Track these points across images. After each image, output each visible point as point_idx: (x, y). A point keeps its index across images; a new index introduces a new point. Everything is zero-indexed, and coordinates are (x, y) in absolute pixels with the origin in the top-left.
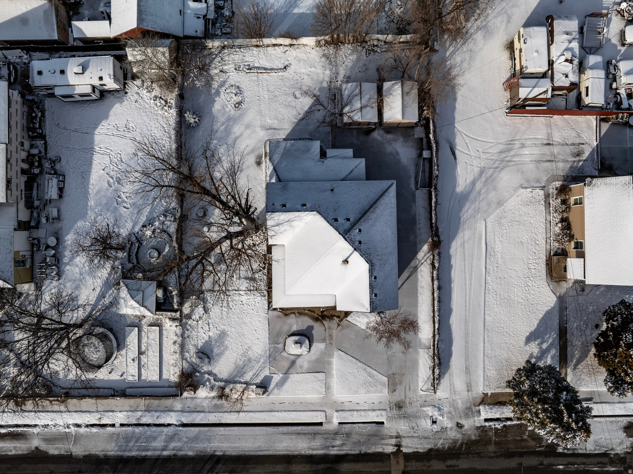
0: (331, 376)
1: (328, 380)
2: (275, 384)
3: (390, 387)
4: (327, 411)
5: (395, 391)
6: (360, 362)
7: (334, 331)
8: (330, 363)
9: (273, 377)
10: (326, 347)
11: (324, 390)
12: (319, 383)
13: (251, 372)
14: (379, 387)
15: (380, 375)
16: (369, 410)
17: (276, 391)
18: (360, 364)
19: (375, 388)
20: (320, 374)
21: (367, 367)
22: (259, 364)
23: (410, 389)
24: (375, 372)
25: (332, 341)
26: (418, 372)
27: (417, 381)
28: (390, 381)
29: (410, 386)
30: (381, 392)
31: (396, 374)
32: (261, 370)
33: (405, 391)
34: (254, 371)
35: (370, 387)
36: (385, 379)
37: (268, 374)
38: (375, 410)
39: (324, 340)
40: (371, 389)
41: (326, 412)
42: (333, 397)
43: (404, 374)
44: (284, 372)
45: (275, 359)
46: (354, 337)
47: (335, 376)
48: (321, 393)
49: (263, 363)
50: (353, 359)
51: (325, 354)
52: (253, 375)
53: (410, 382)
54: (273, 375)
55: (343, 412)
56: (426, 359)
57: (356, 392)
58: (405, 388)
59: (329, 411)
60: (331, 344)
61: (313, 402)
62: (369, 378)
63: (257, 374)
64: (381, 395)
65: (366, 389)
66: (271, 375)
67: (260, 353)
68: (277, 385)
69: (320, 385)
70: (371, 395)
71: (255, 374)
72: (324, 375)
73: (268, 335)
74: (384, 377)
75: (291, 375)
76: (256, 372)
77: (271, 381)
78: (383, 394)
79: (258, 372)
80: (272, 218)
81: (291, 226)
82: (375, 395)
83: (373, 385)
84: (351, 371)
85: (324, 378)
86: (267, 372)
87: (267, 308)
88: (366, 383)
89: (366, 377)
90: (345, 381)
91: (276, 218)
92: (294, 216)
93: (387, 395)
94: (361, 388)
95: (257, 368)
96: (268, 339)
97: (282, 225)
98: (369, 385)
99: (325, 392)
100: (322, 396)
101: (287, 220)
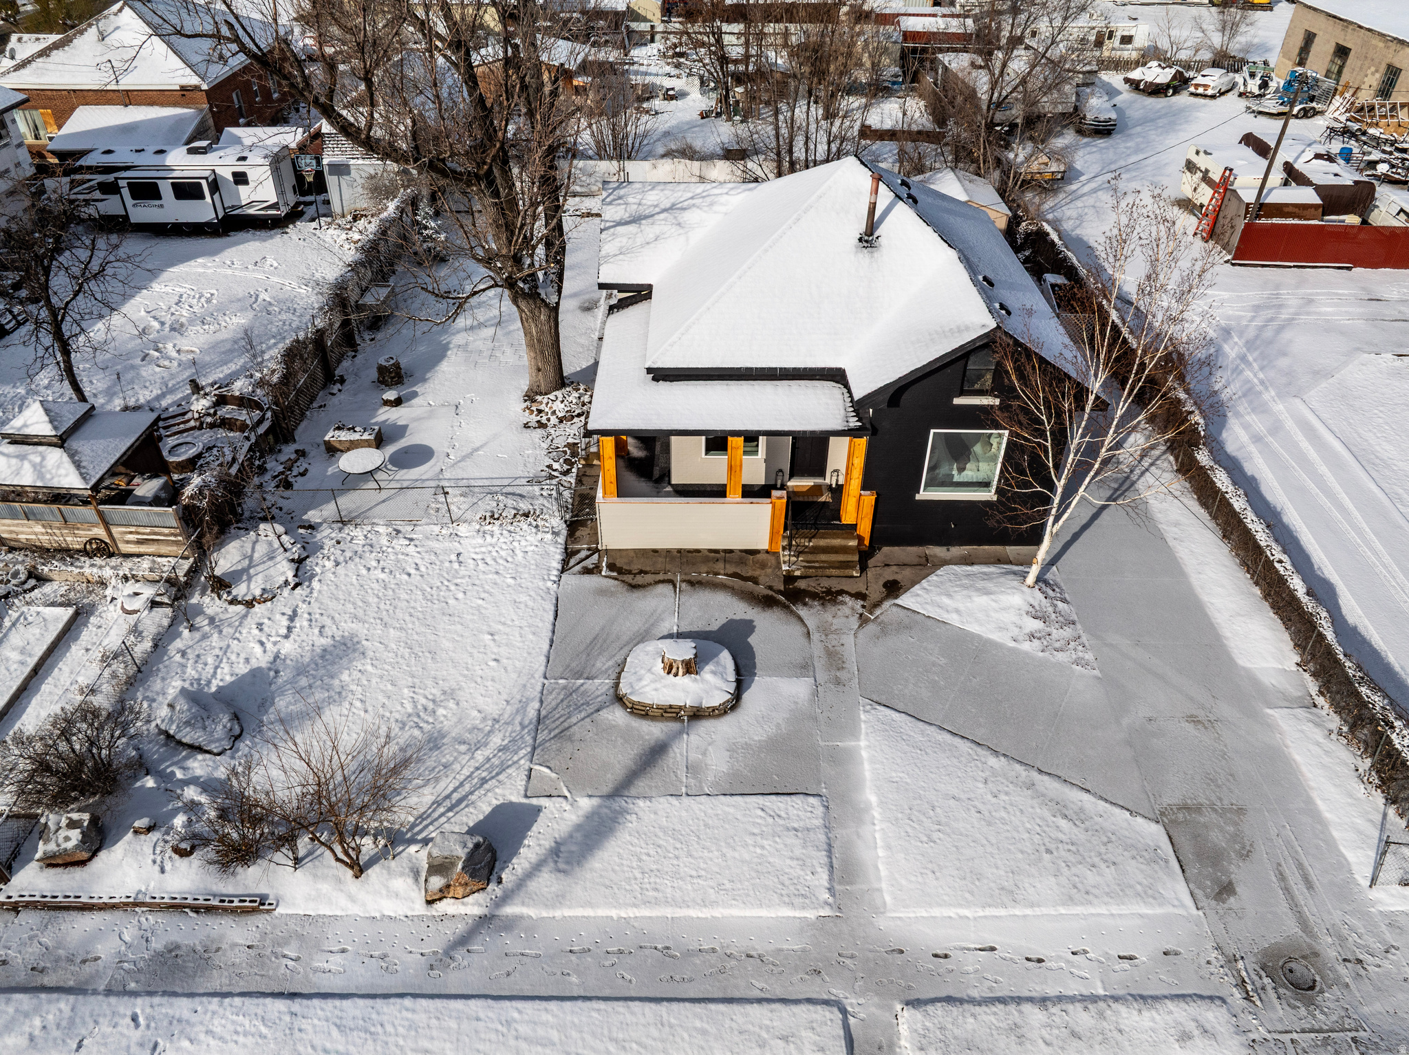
0: (858, 814)
1: (839, 832)
2: (548, 843)
3: (1192, 871)
4: (851, 1002)
5: (1225, 890)
6: (996, 753)
7: (849, 640)
8: (842, 760)
9: (538, 810)
10: (816, 693)
11: (824, 876)
12: (791, 840)
13: (426, 790)
14: (1134, 870)
15: (1117, 811)
16: (1116, 999)
17: (546, 882)
18: (993, 761)
19: (1109, 873)
20: (797, 800)
21: (1035, 774)
22: (480, 756)
23: (1309, 885)
24: (1086, 797)
25: (842, 675)
26: (1309, 801)
27: (1331, 844)
28: (1180, 839)
29: (1300, 866)
30: (1150, 894)
31: (1198, 809)
32: (484, 781)
33: (1287, 890)
34: (446, 785)
35: (1081, 869)
36: (1154, 832)
37: (517, 798)
38: (1155, 998)
39: (804, 668)
40: (1091, 878)
41: (844, 1011)
42: (882, 923)
43: (1241, 811)
44: (606, 790)
45: (563, 734)
46: (943, 661)
47: (876, 813)
48: (805, 897)
49: (503, 749)
50: (957, 741)
51: (815, 719)
52: (437, 803)
53: (1288, 844)
54: (543, 802)
55: (955, 1010)
56: (1318, 744)
57: (1010, 895)
58: (1282, 877)
59: (862, 1007)
60: (838, 682)
61: (759, 948)
62: (1063, 823)
63: (456, 796)
64: (1159, 911)
65: (1063, 880)
66: (534, 801)
67: (493, 710)
68: (556, 851)
69: (798, 852)
70: (1103, 910)
71: (448, 797)
72: (820, 810)
73: (546, 646)
74: (1139, 820)
75: (641, 803)
76: (455, 790)
77: (529, 828)
78: (1171, 910)
79: (467, 787)
80: (620, 198)
81: (679, 224)
82: (1124, 910)
83: (1096, 860)
84: (956, 792)
85: (818, 822)
86: (511, 790)
87: (560, 567)
88: (1052, 846)
89: (1043, 819)
90: (935, 836)
91: (631, 200)
92: (690, 195)
93: (1194, 911)
94: (1033, 870)
95: (466, 772)
96: (543, 659)
97: (650, 220)
98: (1071, 858)
99: (831, 890)
100: (811, 914)
101: (668, 205)
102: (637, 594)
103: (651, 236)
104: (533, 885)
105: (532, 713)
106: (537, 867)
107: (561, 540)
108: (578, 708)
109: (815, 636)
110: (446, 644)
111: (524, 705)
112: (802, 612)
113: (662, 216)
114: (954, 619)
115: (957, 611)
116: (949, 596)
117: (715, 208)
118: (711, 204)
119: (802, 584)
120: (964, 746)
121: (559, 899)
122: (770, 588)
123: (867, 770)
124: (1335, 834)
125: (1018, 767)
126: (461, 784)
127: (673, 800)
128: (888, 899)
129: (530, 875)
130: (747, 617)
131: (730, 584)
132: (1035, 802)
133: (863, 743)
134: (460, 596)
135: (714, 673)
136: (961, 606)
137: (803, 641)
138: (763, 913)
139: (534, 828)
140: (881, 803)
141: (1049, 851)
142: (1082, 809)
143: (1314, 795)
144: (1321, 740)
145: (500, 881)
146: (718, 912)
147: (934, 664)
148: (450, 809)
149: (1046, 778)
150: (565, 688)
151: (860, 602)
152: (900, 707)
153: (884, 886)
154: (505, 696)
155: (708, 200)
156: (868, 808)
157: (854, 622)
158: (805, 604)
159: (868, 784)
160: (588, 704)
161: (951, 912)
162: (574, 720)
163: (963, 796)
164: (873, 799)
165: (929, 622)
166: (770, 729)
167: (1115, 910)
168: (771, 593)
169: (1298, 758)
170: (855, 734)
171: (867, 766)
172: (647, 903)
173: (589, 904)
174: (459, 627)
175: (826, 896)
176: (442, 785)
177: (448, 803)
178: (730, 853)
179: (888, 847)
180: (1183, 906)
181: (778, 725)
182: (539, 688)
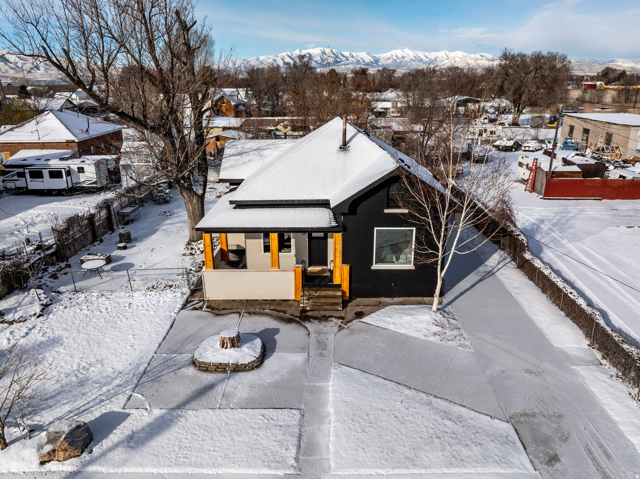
0: (322, 419)
1: (308, 429)
2: (127, 432)
3: (530, 448)
5: (553, 459)
6: (410, 388)
7: (331, 337)
8: (317, 392)
9: (128, 415)
10: (307, 360)
11: (293, 451)
12: (277, 431)
13: (67, 406)
14: (493, 448)
15: (482, 416)
17: (119, 453)
18: (407, 392)
19: (476, 450)
20: (286, 411)
21: (432, 398)
22: (104, 389)
23: (608, 457)
24: (463, 409)
25: (325, 352)
26: (603, 411)
27: (620, 434)
28: (523, 432)
29: (601, 446)
30: (503, 461)
31: (534, 415)
32: (103, 401)
33: (594, 459)
34: (80, 403)
35: (459, 448)
36: (506, 428)
37: (118, 409)
39: (304, 349)
40: (465, 452)
43: (560, 416)
44: (172, 406)
45: (156, 379)
46: (383, 345)
47: (332, 418)
49: (120, 386)
50: (387, 382)
51: (305, 372)
52: (70, 412)
53: (592, 433)
54: (133, 411)
56: (605, 382)
57: (412, 462)
58: (590, 452)
60: (321, 355)
62: (448, 423)
63: (83, 408)
64: (509, 471)
65: (447, 453)
66: (127, 411)
67: (120, 368)
68: (130, 438)
69: (279, 438)
70: (472, 471)
71: (78, 409)
72: (298, 416)
73: (160, 339)
74: (496, 421)
75: (190, 412)
76: (84, 405)
77: (119, 424)
78: (518, 470)
79: (91, 404)
80: (234, 146)
81: (260, 155)
82: (487, 470)
83: (469, 442)
84: (383, 407)
85: (296, 422)
86: (116, 406)
87: (181, 307)
88: (441, 435)
89: (436, 421)
90: (367, 429)
91: (238, 146)
92: (267, 144)
93: (533, 471)
94: (428, 448)
95: (94, 397)
96: (157, 345)
97: (247, 154)
98: (453, 441)
99: (297, 459)
100: (280, 473)
101: (256, 148)
102: (219, 318)
103: (247, 160)
104: (110, 455)
105: (142, 369)
106: (116, 446)
107: (185, 297)
108: (169, 367)
109: (312, 335)
110: (108, 340)
111: (138, 366)
112: (308, 325)
113: (253, 152)
114: (392, 327)
115: (394, 323)
116: (390, 317)
117: (278, 149)
118: (277, 147)
119: (310, 314)
120: (391, 385)
121: (124, 463)
122: (292, 315)
123: (331, 397)
124: (622, 428)
125: (422, 394)
126: (89, 403)
127: (211, 412)
128: (332, 464)
129: (110, 449)
130: (277, 327)
131: (271, 313)
132: (431, 412)
133: (330, 384)
134: (124, 320)
135: (249, 348)
136: (396, 321)
137: (306, 337)
138: (250, 471)
139: (122, 425)
140: (336, 413)
141: (438, 437)
142: (460, 416)
143: (606, 408)
144: (607, 380)
145: (91, 452)
146: (221, 471)
147: (378, 347)
148: (76, 415)
149: (439, 400)
150: (165, 358)
151: (341, 321)
152: (356, 366)
153: (331, 457)
154: (130, 362)
155: (275, 146)
156: (329, 414)
157: (336, 329)
158: (310, 322)
159: (330, 403)
160: (175, 365)
161: (372, 472)
162: (164, 373)
163: (387, 409)
164: (331, 410)
165: (378, 329)
166: (277, 377)
167: (480, 470)
168: (292, 317)
169: (593, 389)
170: (327, 379)
171: (331, 394)
172: (177, 465)
173: (142, 465)
174: (118, 332)
175: (293, 462)
176: (78, 403)
177: (77, 412)
178: (237, 438)
179: (337, 435)
180: (525, 468)
181: (282, 375)
182: (150, 358)
